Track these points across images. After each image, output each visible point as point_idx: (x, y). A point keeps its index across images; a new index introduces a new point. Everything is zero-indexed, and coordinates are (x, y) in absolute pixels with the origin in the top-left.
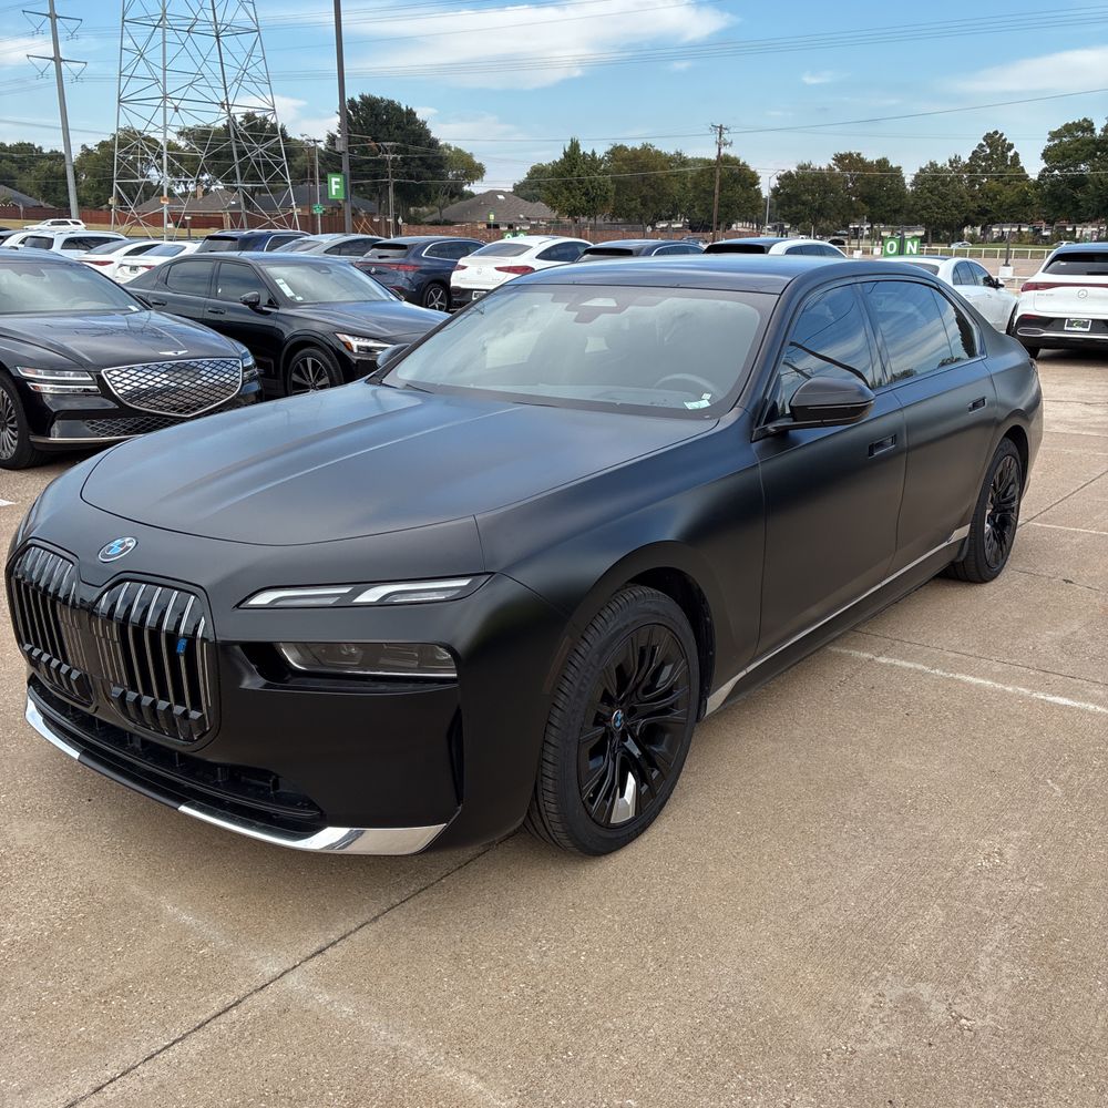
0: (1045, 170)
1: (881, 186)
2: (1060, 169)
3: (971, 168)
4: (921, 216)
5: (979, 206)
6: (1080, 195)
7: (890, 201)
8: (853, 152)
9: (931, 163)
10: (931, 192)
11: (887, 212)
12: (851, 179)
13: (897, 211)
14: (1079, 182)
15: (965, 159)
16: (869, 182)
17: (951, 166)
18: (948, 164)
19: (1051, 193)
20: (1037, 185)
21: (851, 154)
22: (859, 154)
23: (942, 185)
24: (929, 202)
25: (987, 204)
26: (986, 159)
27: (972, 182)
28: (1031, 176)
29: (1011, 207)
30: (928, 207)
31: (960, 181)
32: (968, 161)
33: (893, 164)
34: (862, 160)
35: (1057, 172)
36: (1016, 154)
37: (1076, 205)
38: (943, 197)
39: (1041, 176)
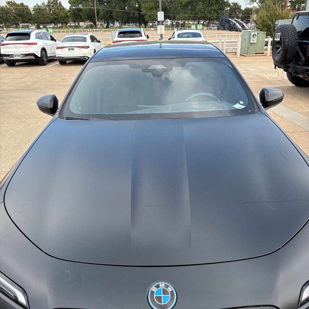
0: (70, 7)
1: (23, 11)
2: (75, 6)
3: (48, 6)
4: (38, 21)
5: (54, 17)
6: (81, 14)
7: (28, 16)
8: (12, 1)
9: (37, 4)
10: (39, 13)
11: (27, 19)
12: (13, 9)
13: (30, 19)
14: (80, 10)
15: (46, 3)
16: (19, 10)
17: (43, 5)
18: (42, 5)
19: (74, 14)
20: (69, 11)
21: (11, 2)
22: (14, 2)
23: (42, 11)
24: (39, 16)
25: (56, 17)
26: (52, 3)
27: (50, 10)
28: (67, 8)
29: (64, 17)
30: (39, 18)
31: (46, 10)
32: (47, 4)
33: (25, 4)
34: (15, 3)
35: (73, 7)
36: (60, 2)
37: (81, 16)
38: (43, 15)
39: (70, 9)
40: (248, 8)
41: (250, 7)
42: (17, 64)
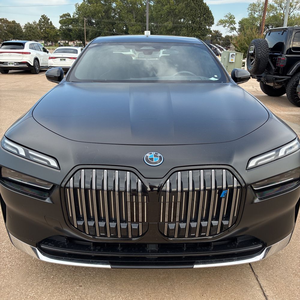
0: (61, 26)
1: (15, 29)
4: (29, 38)
5: (44, 36)
6: (71, 34)
7: (19, 33)
8: (4, 18)
9: (28, 23)
10: (30, 31)
11: (18, 36)
12: (5, 26)
13: (21, 36)
14: (70, 30)
15: (37, 22)
16: (11, 27)
17: (34, 24)
18: (33, 23)
19: (64, 33)
20: (59, 30)
21: (4, 19)
22: (6, 19)
23: (33, 29)
24: (30, 34)
25: (46, 35)
26: (43, 22)
27: (41, 29)
28: (57, 28)
29: (54, 36)
30: (30, 36)
31: (37, 28)
32: (38, 23)
33: (17, 22)
34: (7, 21)
35: (64, 27)
36: (51, 22)
37: (70, 36)
38: (34, 33)
39: (60, 28)
40: (229, 36)
41: (230, 34)
42: (10, 71)
